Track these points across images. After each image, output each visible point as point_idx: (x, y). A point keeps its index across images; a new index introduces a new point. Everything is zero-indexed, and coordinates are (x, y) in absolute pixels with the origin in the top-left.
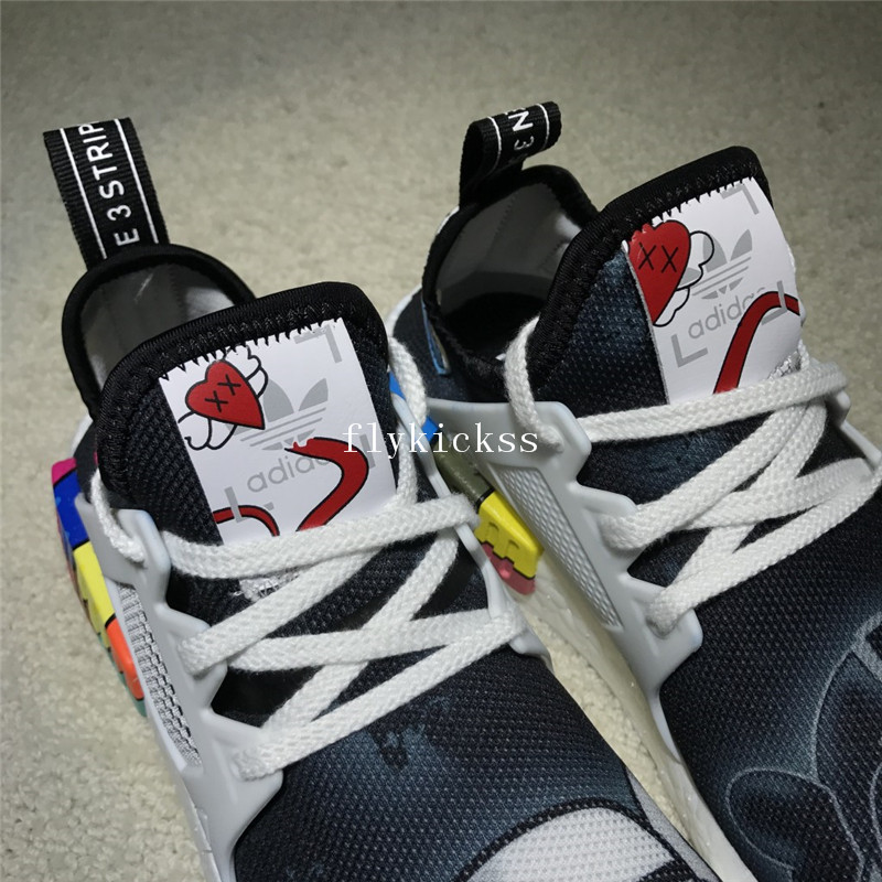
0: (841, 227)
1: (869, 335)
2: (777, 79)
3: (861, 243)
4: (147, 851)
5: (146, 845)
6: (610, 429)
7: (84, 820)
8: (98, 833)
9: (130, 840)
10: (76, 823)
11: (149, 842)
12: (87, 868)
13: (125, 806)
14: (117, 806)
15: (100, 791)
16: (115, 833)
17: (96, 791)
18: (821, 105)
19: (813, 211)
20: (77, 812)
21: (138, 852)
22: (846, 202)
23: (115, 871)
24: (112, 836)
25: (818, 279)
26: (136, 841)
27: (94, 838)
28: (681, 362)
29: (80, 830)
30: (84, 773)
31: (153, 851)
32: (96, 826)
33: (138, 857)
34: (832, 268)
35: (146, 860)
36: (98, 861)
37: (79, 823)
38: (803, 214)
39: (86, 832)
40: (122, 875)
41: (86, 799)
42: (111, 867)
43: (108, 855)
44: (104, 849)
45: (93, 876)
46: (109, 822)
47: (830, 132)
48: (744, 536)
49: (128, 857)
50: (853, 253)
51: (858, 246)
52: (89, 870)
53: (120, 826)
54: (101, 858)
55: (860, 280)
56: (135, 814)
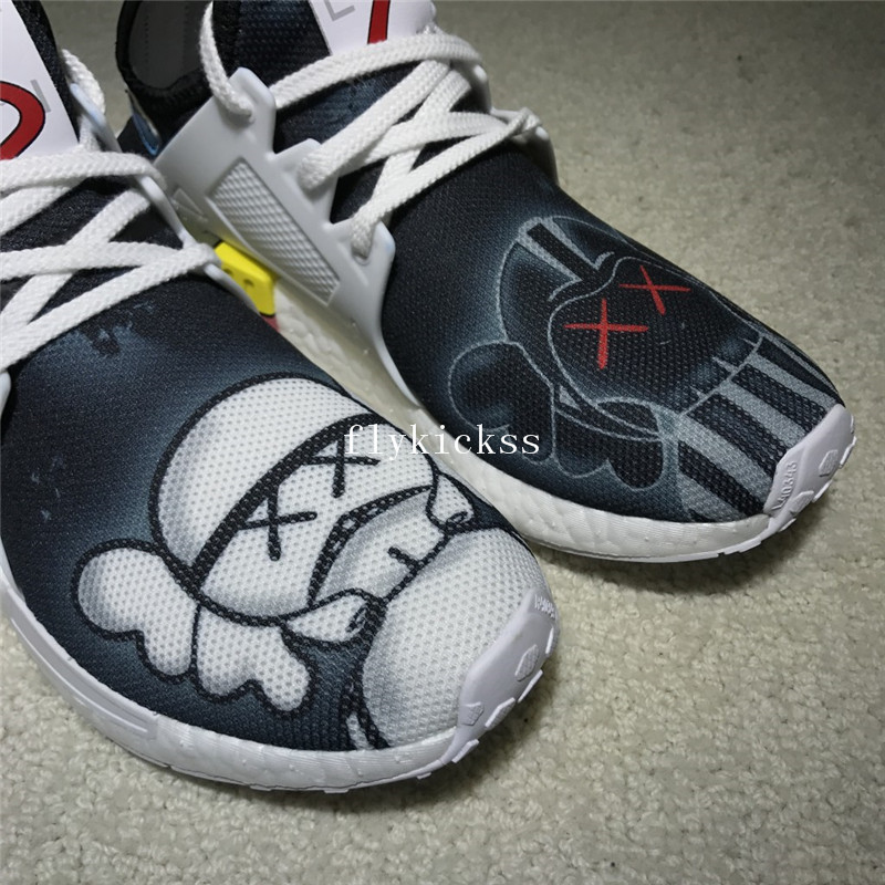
0: (769, 161)
2: (695, 38)
3: (789, 173)
4: (89, 772)
5: (88, 766)
6: (289, 91)
7: (20, 748)
8: (36, 758)
9: (70, 762)
10: (10, 751)
11: (91, 762)
12: (23, 793)
13: (64, 729)
14: (56, 730)
15: (35, 716)
16: (54, 755)
17: (32, 717)
18: (740, 58)
19: (740, 148)
20: (11, 740)
21: (79, 773)
22: (771, 139)
23: (54, 793)
24: (51, 759)
25: (750, 205)
26: (76, 762)
27: (31, 764)
28: (335, 17)
29: (14, 757)
30: (18, 701)
31: (95, 771)
32: (33, 751)
33: (80, 778)
34: (763, 196)
35: (88, 782)
36: (35, 785)
37: (14, 750)
38: (730, 150)
39: (21, 758)
40: (62, 797)
41: (21, 725)
42: (50, 790)
43: (45, 779)
44: (42, 772)
45: (30, 800)
46: (46, 746)
47: (750, 81)
48: (413, 160)
49: (68, 778)
50: (782, 182)
51: (786, 176)
52: (26, 794)
53: (58, 748)
54: (40, 782)
56: (75, 736)
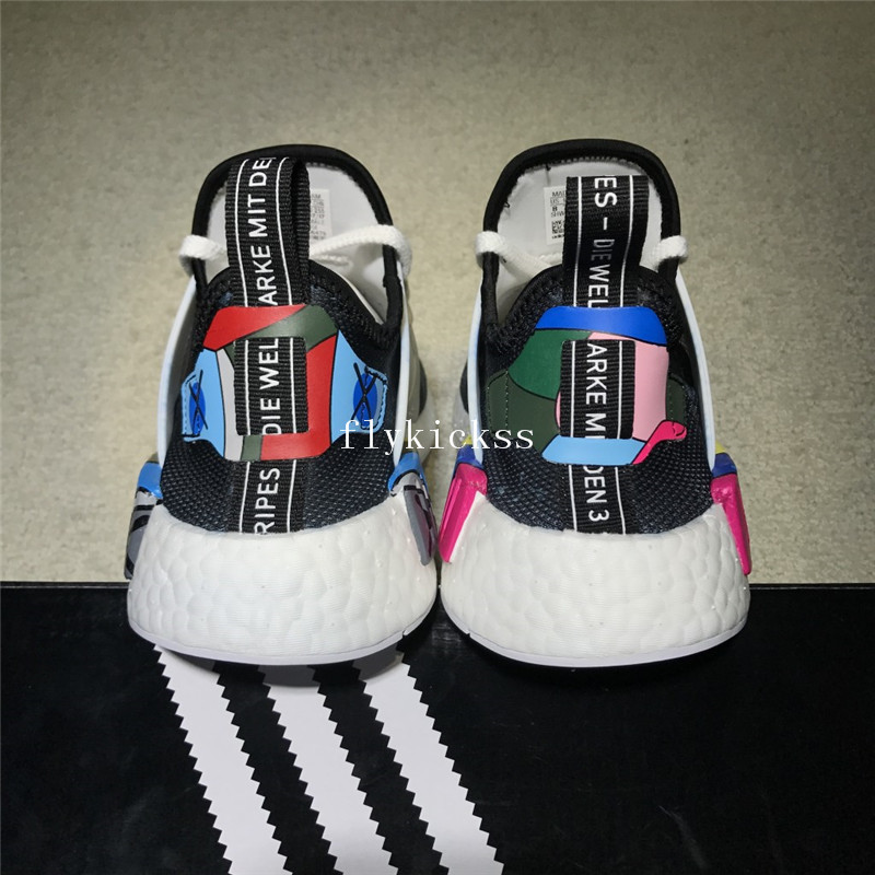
1: (710, 326)
2: (654, 119)
3: (709, 255)
18: (686, 142)
22: (700, 223)
47: (692, 164)
50: (704, 264)
51: (707, 258)
55: (706, 285)
